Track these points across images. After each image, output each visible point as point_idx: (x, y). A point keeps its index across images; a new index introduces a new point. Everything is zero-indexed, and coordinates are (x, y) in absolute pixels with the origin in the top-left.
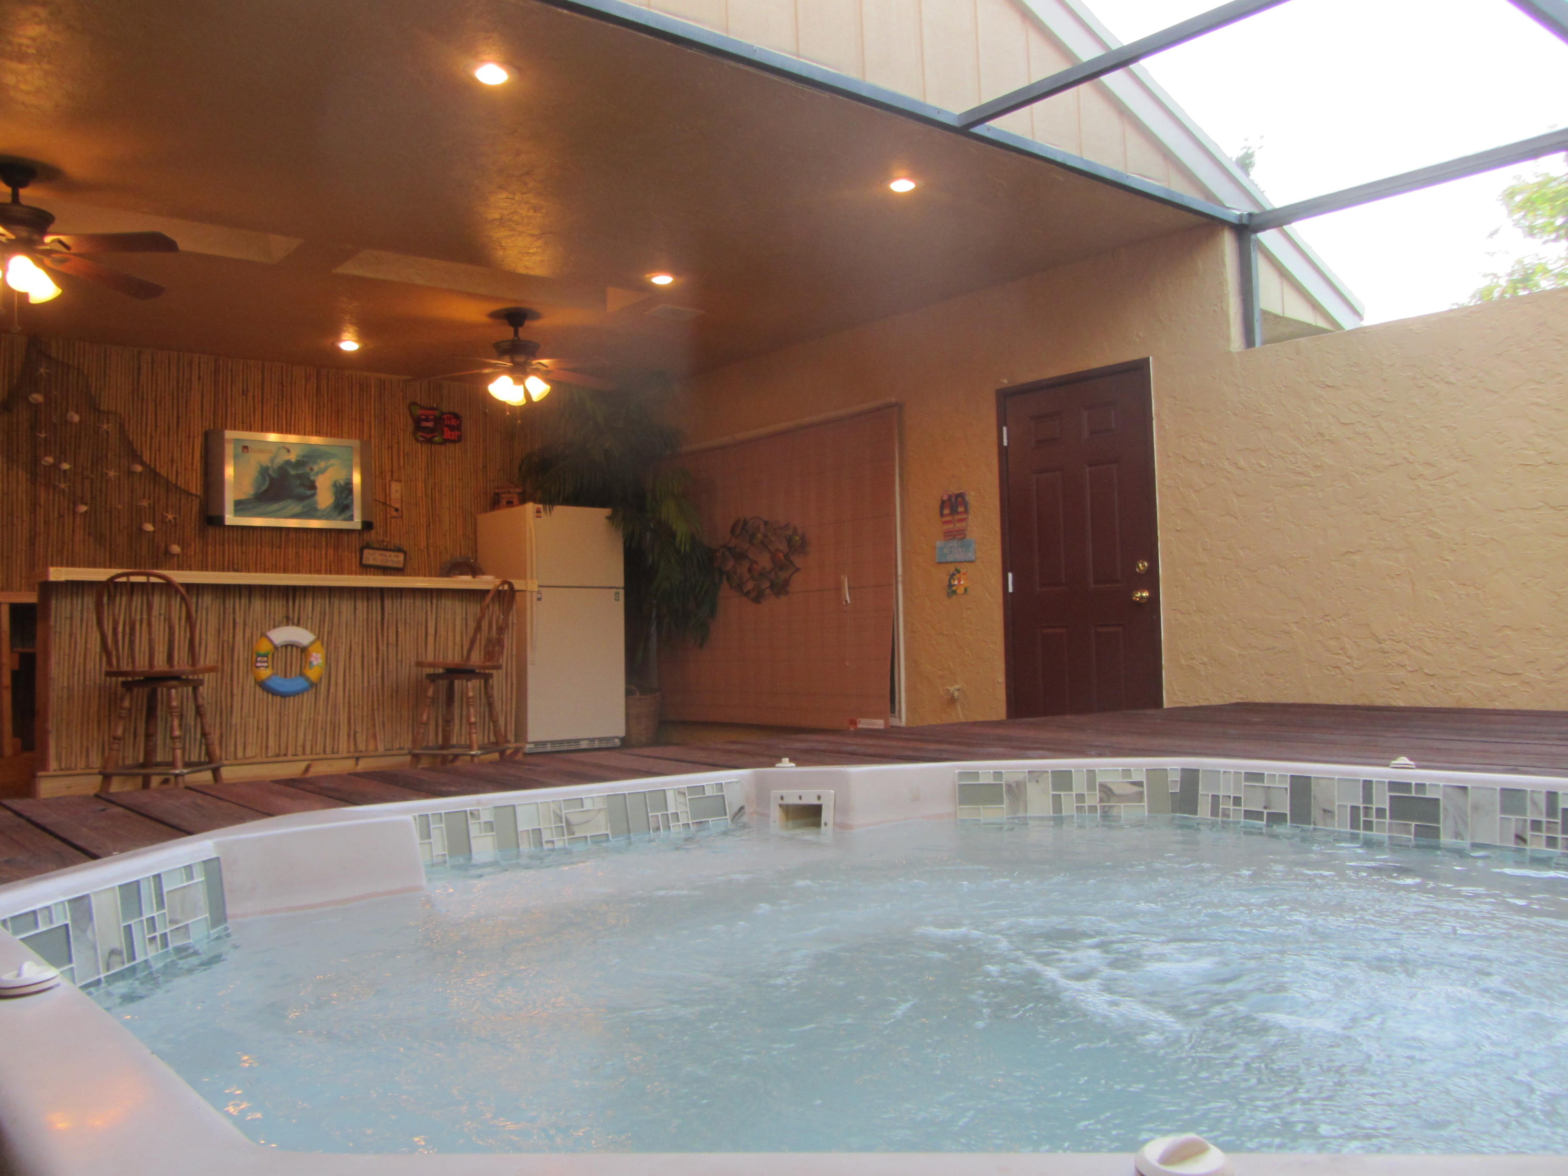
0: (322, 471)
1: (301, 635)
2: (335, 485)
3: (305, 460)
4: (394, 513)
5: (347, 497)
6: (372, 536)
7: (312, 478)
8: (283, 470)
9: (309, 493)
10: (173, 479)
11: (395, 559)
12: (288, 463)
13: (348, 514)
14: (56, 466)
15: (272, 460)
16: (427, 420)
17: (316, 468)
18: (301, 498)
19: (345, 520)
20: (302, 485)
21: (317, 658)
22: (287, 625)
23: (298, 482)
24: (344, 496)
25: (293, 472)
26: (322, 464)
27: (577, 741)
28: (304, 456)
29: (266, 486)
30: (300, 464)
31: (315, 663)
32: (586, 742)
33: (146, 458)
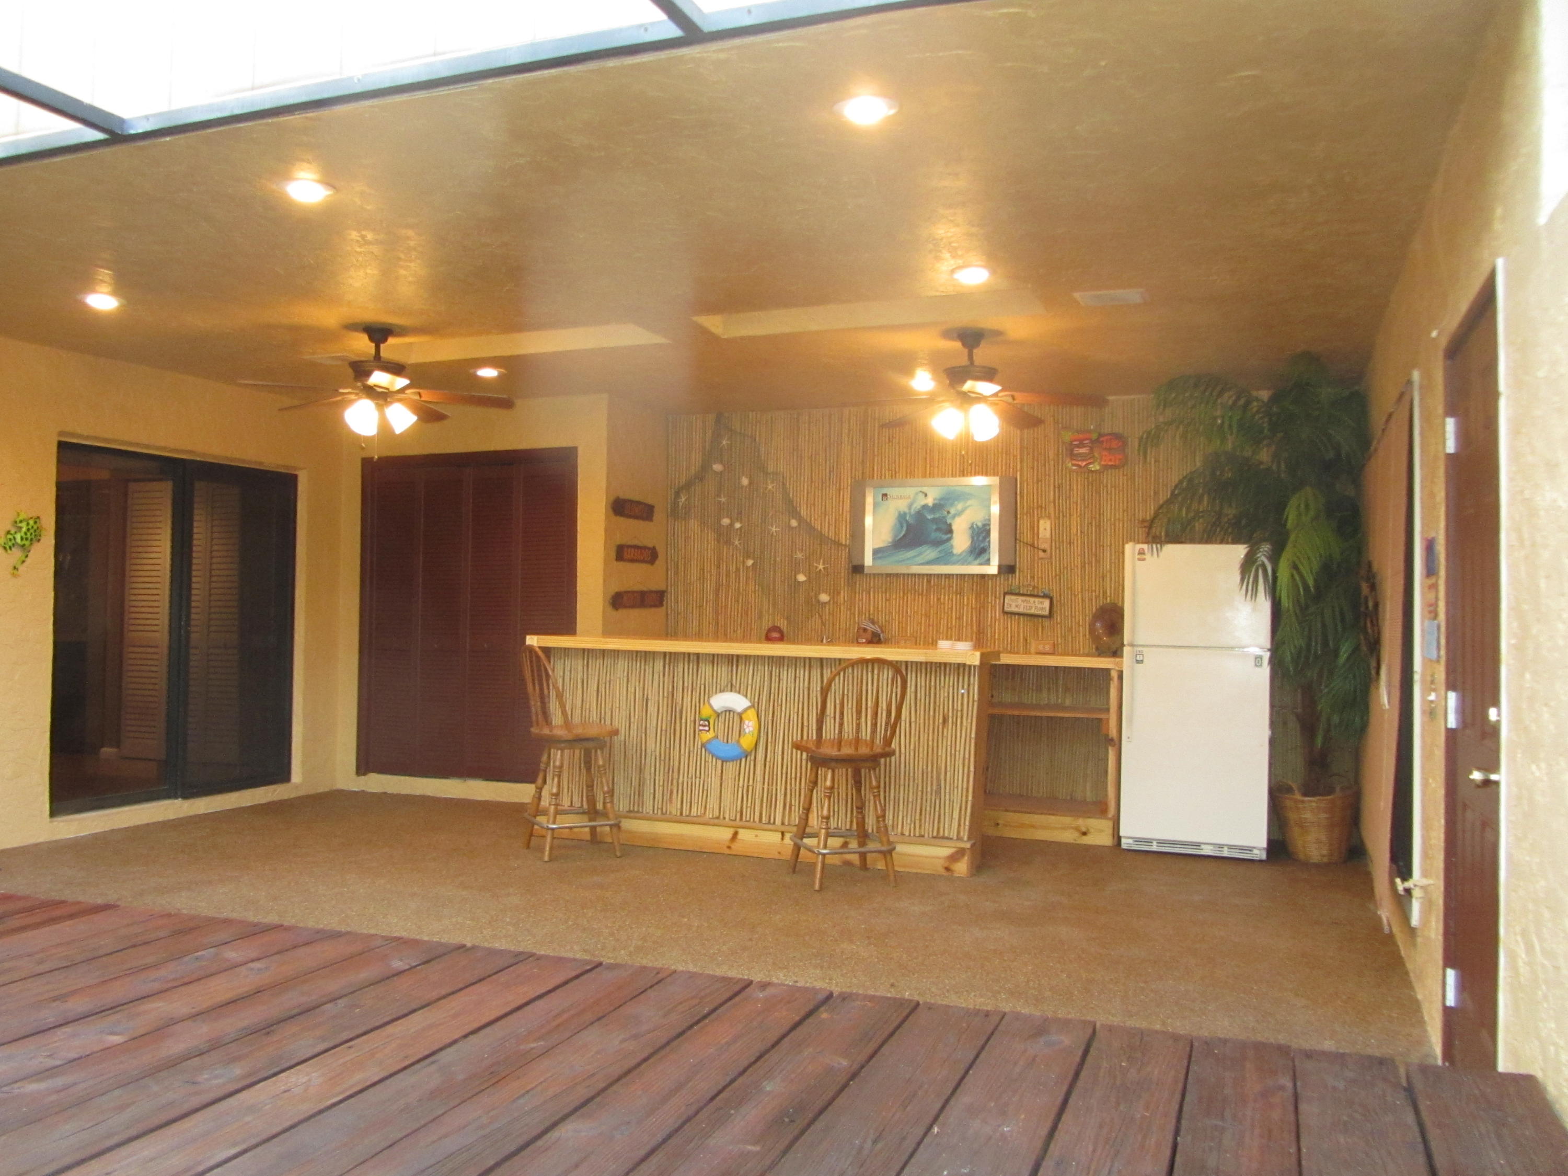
0: (959, 514)
2: (972, 527)
3: (942, 502)
4: (1041, 554)
5: (985, 538)
6: (1015, 581)
7: (949, 521)
8: (920, 515)
9: (945, 537)
10: (825, 531)
11: (1040, 606)
12: (925, 507)
13: (984, 557)
14: (731, 525)
15: (910, 507)
16: (1081, 445)
17: (953, 511)
18: (937, 543)
19: (981, 564)
20: (938, 530)
21: (750, 725)
22: (731, 691)
23: (934, 527)
24: (981, 538)
25: (929, 517)
26: (960, 506)
27: (1197, 845)
28: (941, 499)
30: (937, 507)
31: (747, 731)
32: (1211, 847)
33: (803, 513)
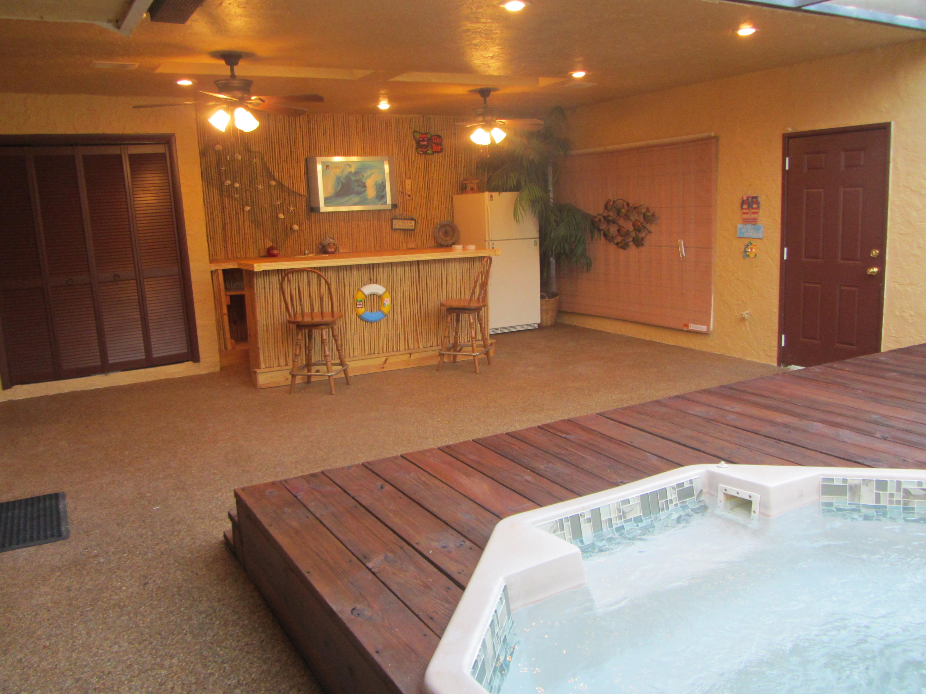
0: (368, 177)
1: (378, 289)
2: (376, 184)
3: (359, 170)
4: (408, 198)
5: (383, 191)
6: (397, 212)
7: (364, 181)
8: (348, 178)
9: (363, 190)
10: (291, 187)
11: (410, 224)
12: (350, 173)
13: (383, 201)
14: (232, 185)
15: (342, 172)
16: (423, 141)
17: (365, 175)
18: (359, 193)
19: (382, 204)
20: (359, 185)
21: (387, 301)
22: (371, 283)
23: (356, 184)
24: (381, 190)
25: (353, 178)
26: (369, 173)
27: (514, 327)
28: (359, 169)
29: (339, 188)
30: (356, 173)
31: (386, 304)
32: (520, 327)
33: (277, 177)
